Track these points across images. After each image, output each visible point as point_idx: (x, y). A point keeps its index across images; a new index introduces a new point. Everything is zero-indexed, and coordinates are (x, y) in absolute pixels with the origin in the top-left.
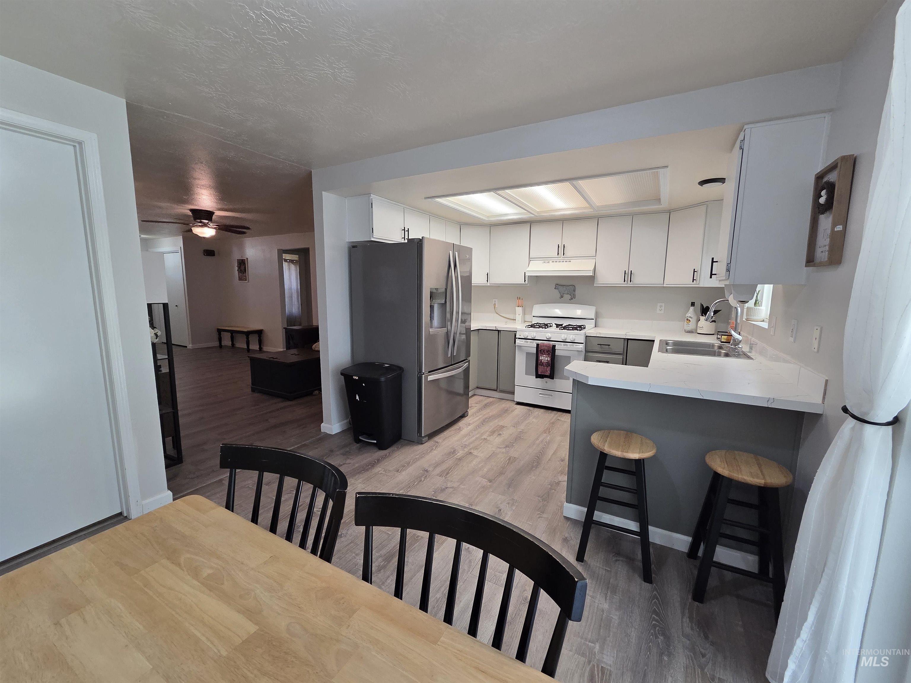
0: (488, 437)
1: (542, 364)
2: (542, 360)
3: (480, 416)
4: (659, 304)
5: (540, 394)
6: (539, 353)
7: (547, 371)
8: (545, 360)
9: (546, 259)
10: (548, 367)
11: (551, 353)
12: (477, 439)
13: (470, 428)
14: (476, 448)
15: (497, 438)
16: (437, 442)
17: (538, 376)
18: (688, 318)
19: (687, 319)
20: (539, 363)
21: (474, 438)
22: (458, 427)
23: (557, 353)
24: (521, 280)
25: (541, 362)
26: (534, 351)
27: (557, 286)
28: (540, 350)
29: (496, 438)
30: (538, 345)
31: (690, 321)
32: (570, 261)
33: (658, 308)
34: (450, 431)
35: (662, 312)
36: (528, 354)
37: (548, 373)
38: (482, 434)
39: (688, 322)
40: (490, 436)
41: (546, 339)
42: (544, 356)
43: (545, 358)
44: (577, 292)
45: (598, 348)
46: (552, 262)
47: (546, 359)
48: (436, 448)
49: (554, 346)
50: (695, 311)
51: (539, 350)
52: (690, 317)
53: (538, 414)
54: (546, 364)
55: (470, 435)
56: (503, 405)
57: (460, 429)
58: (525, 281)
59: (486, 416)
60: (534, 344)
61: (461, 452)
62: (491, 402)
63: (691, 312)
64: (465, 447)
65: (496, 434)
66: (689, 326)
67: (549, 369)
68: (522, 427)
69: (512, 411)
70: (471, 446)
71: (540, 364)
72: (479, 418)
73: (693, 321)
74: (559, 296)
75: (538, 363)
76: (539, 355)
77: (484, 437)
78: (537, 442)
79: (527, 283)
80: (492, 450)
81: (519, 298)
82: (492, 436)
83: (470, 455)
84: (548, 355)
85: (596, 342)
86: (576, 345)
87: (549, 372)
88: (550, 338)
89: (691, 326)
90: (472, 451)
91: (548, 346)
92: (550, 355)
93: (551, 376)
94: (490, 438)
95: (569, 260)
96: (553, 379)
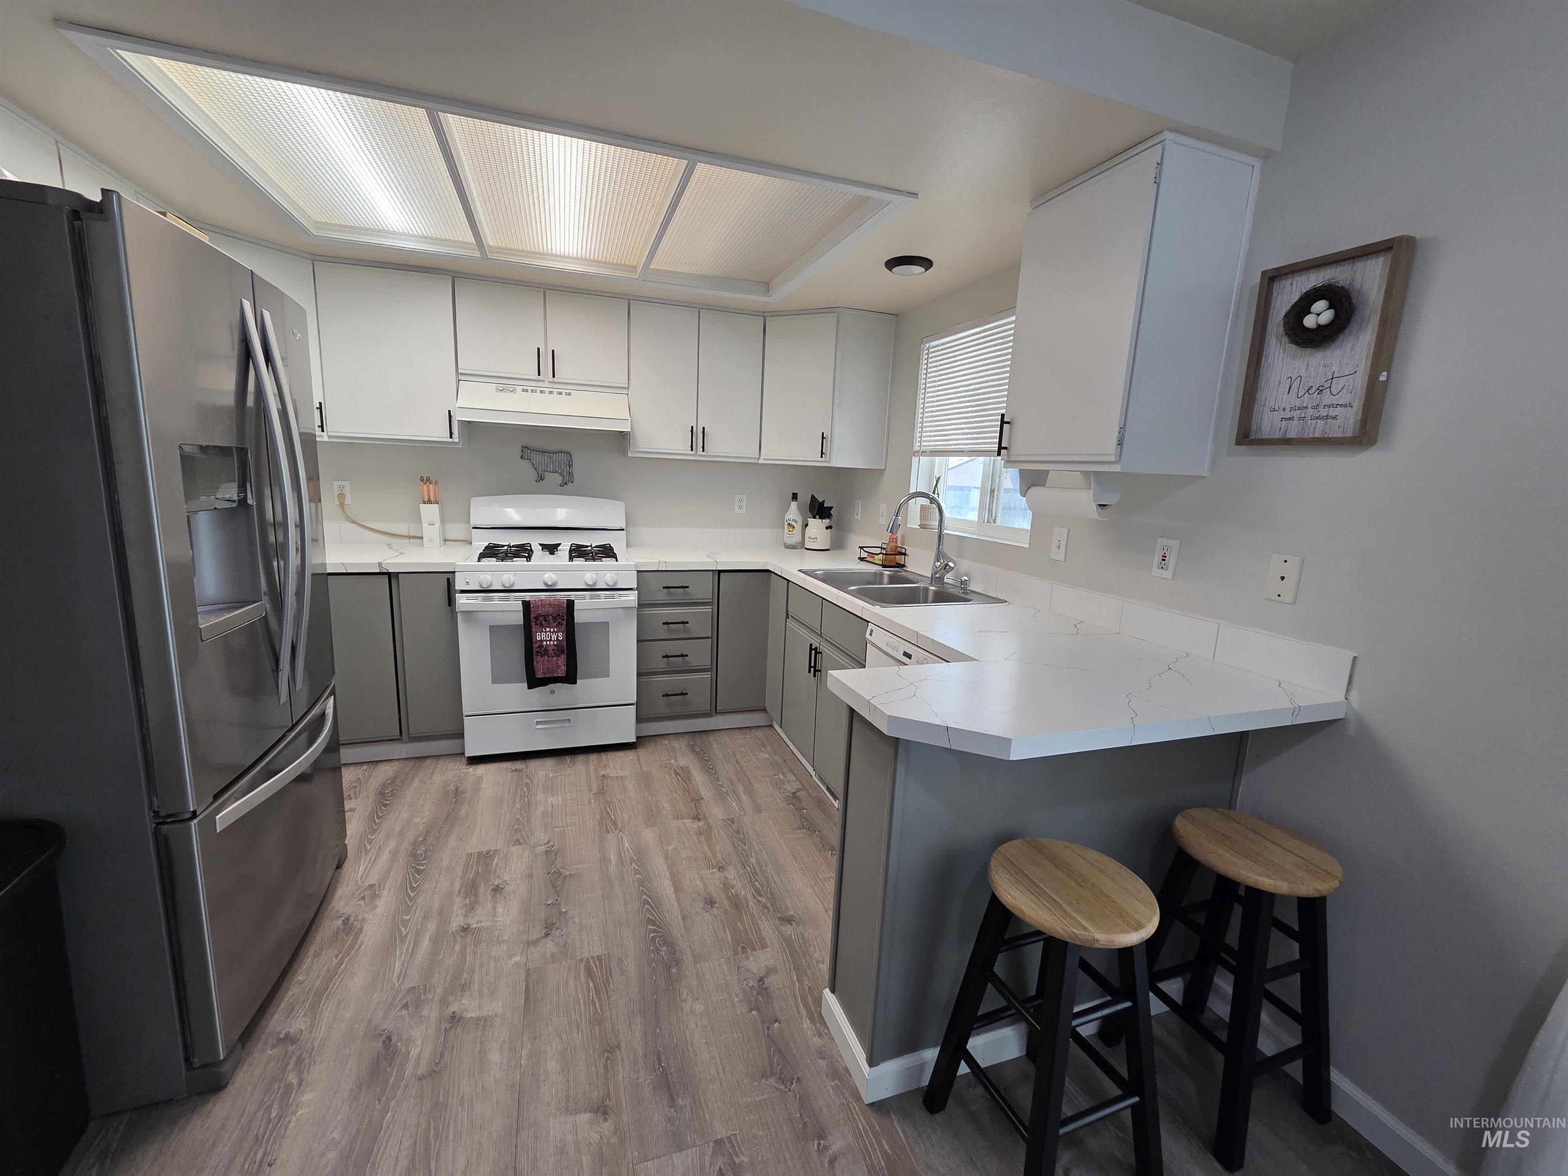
0: (466, 916)
1: (543, 651)
2: (541, 641)
3: (392, 844)
4: (737, 497)
5: (538, 723)
6: (533, 624)
7: (558, 666)
8: (550, 640)
9: (505, 383)
10: (559, 656)
11: (564, 622)
12: (436, 941)
13: (385, 902)
14: (459, 986)
15: (500, 910)
16: (289, 1039)
17: (534, 682)
18: (790, 522)
19: (789, 524)
20: (535, 650)
21: (425, 944)
22: (340, 922)
23: (579, 617)
24: (437, 432)
25: (541, 646)
26: (519, 619)
27: (526, 452)
28: (535, 618)
29: (494, 908)
30: (526, 605)
31: (794, 527)
32: (570, 394)
33: (737, 504)
34: (317, 955)
35: (744, 511)
36: (497, 631)
37: (562, 671)
38: (443, 915)
39: (791, 530)
40: (471, 908)
41: (545, 588)
42: (548, 629)
43: (549, 636)
44: (576, 469)
45: (662, 596)
46: (523, 390)
47: (554, 637)
48: (300, 1073)
49: (571, 604)
50: (800, 508)
51: (532, 616)
52: (794, 520)
53: (547, 776)
54: (553, 650)
55: (403, 939)
56: (438, 779)
57: (349, 927)
58: (451, 434)
59: (410, 836)
60: (514, 604)
61: (418, 1033)
62: (393, 780)
63: (793, 512)
64: (419, 1003)
65: (484, 891)
66: (793, 537)
67: (562, 661)
68: (540, 836)
69: (476, 790)
70: (439, 983)
71: (537, 652)
72: (395, 853)
73: (798, 527)
74: (533, 475)
75: (531, 650)
76: (534, 630)
77: (456, 922)
78: (613, 869)
79: (457, 440)
80: (517, 965)
81: (426, 480)
82: (479, 911)
83: (459, 1030)
84: (557, 626)
85: (657, 584)
86: (620, 596)
87: (564, 668)
88: (555, 584)
89: (796, 537)
90: (454, 1007)
91: (556, 605)
92: (564, 627)
93: (571, 678)
94: (476, 918)
95: (567, 389)
96: (576, 683)
